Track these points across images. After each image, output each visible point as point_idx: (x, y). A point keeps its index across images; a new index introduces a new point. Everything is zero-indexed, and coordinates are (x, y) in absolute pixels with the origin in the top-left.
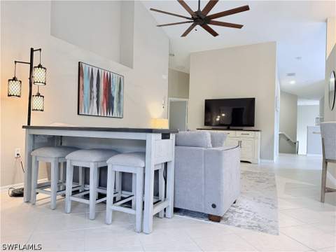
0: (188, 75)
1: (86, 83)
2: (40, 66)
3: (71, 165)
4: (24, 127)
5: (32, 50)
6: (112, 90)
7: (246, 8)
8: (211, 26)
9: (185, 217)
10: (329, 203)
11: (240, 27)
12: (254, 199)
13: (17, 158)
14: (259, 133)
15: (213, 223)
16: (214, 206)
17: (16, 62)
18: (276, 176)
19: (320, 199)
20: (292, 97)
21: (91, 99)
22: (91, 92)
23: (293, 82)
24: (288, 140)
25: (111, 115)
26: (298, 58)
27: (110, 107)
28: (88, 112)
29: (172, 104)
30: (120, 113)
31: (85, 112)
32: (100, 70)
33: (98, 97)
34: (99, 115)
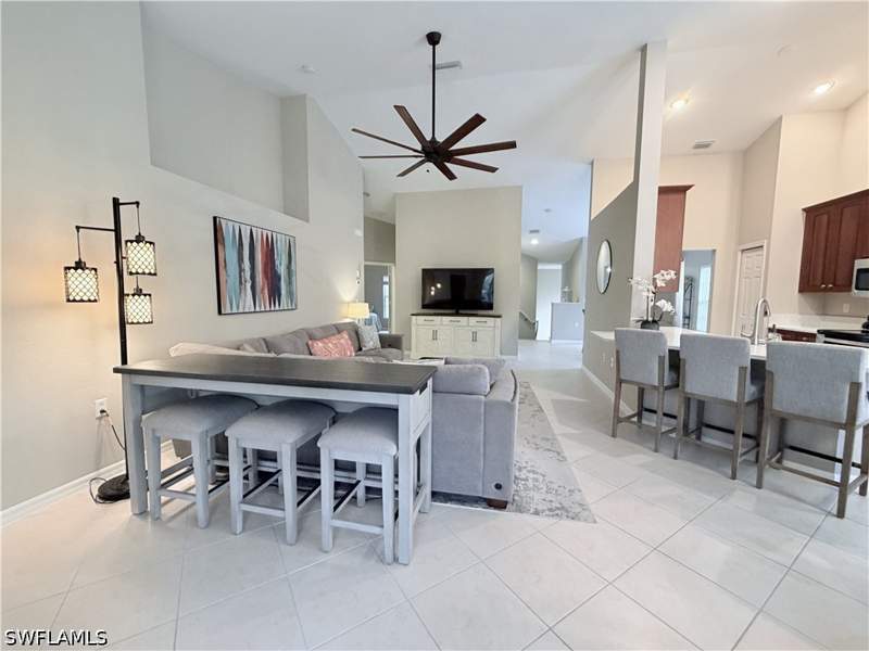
0: (394, 227)
1: (230, 254)
2: (139, 239)
3: (238, 447)
4: (116, 370)
5: (116, 203)
6: (277, 263)
7: (512, 145)
8: (448, 165)
9: (448, 505)
10: (624, 438)
11: (493, 170)
12: (528, 443)
13: (100, 418)
14: (498, 320)
15: (496, 511)
16: (498, 487)
17: (78, 228)
18: (533, 388)
19: (611, 432)
20: (532, 261)
21: (241, 283)
22: (241, 270)
23: (535, 242)
24: (526, 320)
25: (277, 308)
26: (547, 211)
27: (275, 293)
28: (238, 308)
29: (367, 268)
30: (292, 301)
31: (231, 309)
32: (254, 230)
33: (253, 277)
34: (258, 309)
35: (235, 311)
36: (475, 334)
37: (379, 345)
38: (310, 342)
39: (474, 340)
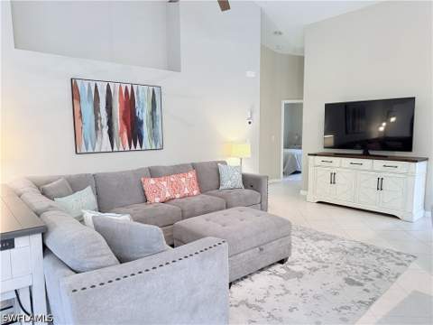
1: (86, 106)
6: (138, 110)
21: (96, 128)
22: (97, 118)
25: (138, 148)
28: (94, 148)
30: (156, 143)
31: (87, 149)
32: (112, 85)
33: (110, 123)
34: (115, 149)
35: (90, 150)
36: (380, 180)
37: (240, 184)
38: (142, 179)
39: (380, 188)
